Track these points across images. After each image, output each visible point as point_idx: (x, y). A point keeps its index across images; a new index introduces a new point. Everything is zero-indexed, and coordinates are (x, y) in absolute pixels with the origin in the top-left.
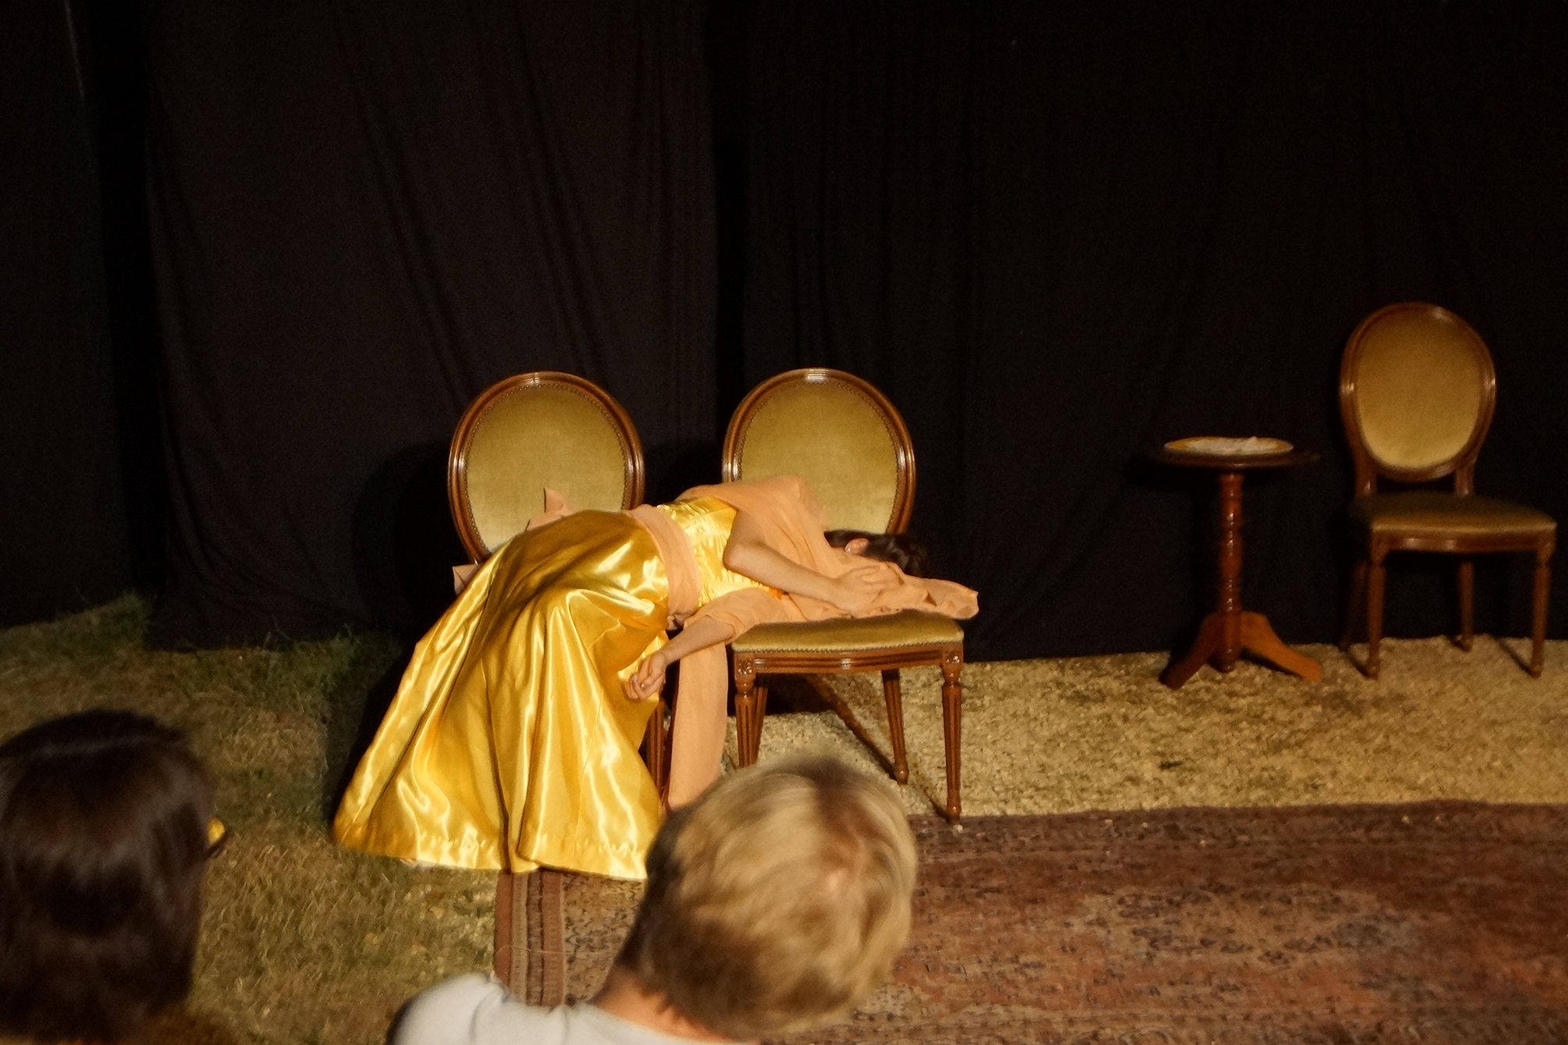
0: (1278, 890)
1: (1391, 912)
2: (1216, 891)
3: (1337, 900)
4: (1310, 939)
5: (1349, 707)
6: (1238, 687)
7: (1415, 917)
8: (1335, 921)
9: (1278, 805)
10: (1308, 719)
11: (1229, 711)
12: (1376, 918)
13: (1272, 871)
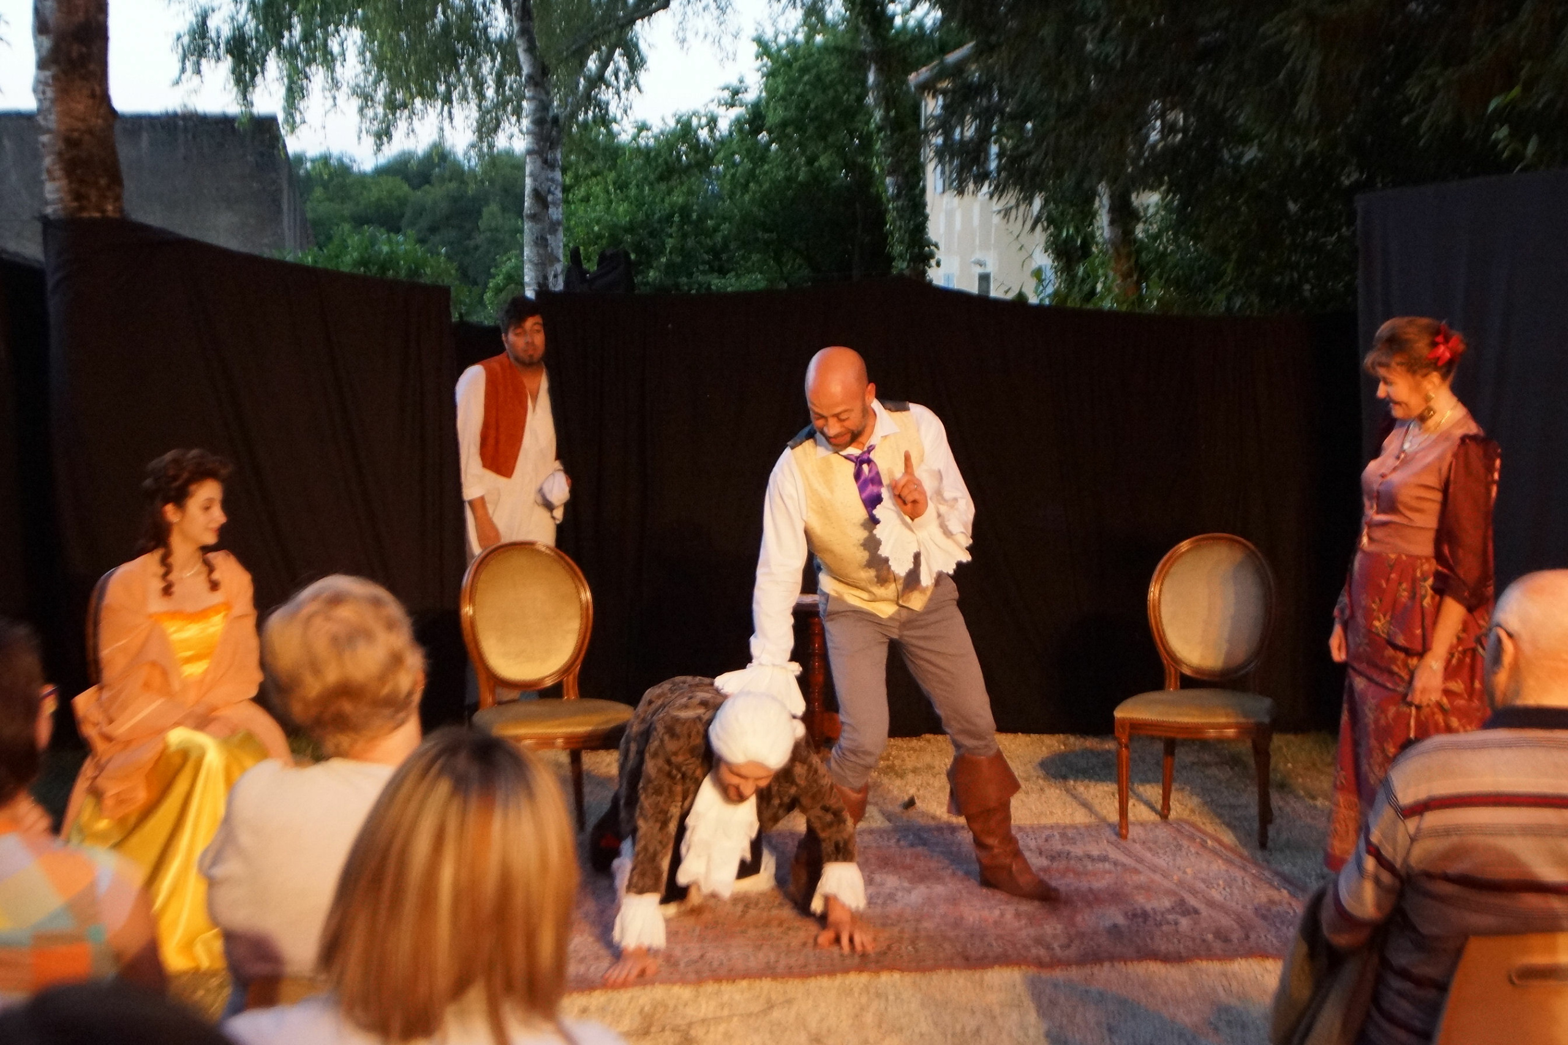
5: (897, 774)
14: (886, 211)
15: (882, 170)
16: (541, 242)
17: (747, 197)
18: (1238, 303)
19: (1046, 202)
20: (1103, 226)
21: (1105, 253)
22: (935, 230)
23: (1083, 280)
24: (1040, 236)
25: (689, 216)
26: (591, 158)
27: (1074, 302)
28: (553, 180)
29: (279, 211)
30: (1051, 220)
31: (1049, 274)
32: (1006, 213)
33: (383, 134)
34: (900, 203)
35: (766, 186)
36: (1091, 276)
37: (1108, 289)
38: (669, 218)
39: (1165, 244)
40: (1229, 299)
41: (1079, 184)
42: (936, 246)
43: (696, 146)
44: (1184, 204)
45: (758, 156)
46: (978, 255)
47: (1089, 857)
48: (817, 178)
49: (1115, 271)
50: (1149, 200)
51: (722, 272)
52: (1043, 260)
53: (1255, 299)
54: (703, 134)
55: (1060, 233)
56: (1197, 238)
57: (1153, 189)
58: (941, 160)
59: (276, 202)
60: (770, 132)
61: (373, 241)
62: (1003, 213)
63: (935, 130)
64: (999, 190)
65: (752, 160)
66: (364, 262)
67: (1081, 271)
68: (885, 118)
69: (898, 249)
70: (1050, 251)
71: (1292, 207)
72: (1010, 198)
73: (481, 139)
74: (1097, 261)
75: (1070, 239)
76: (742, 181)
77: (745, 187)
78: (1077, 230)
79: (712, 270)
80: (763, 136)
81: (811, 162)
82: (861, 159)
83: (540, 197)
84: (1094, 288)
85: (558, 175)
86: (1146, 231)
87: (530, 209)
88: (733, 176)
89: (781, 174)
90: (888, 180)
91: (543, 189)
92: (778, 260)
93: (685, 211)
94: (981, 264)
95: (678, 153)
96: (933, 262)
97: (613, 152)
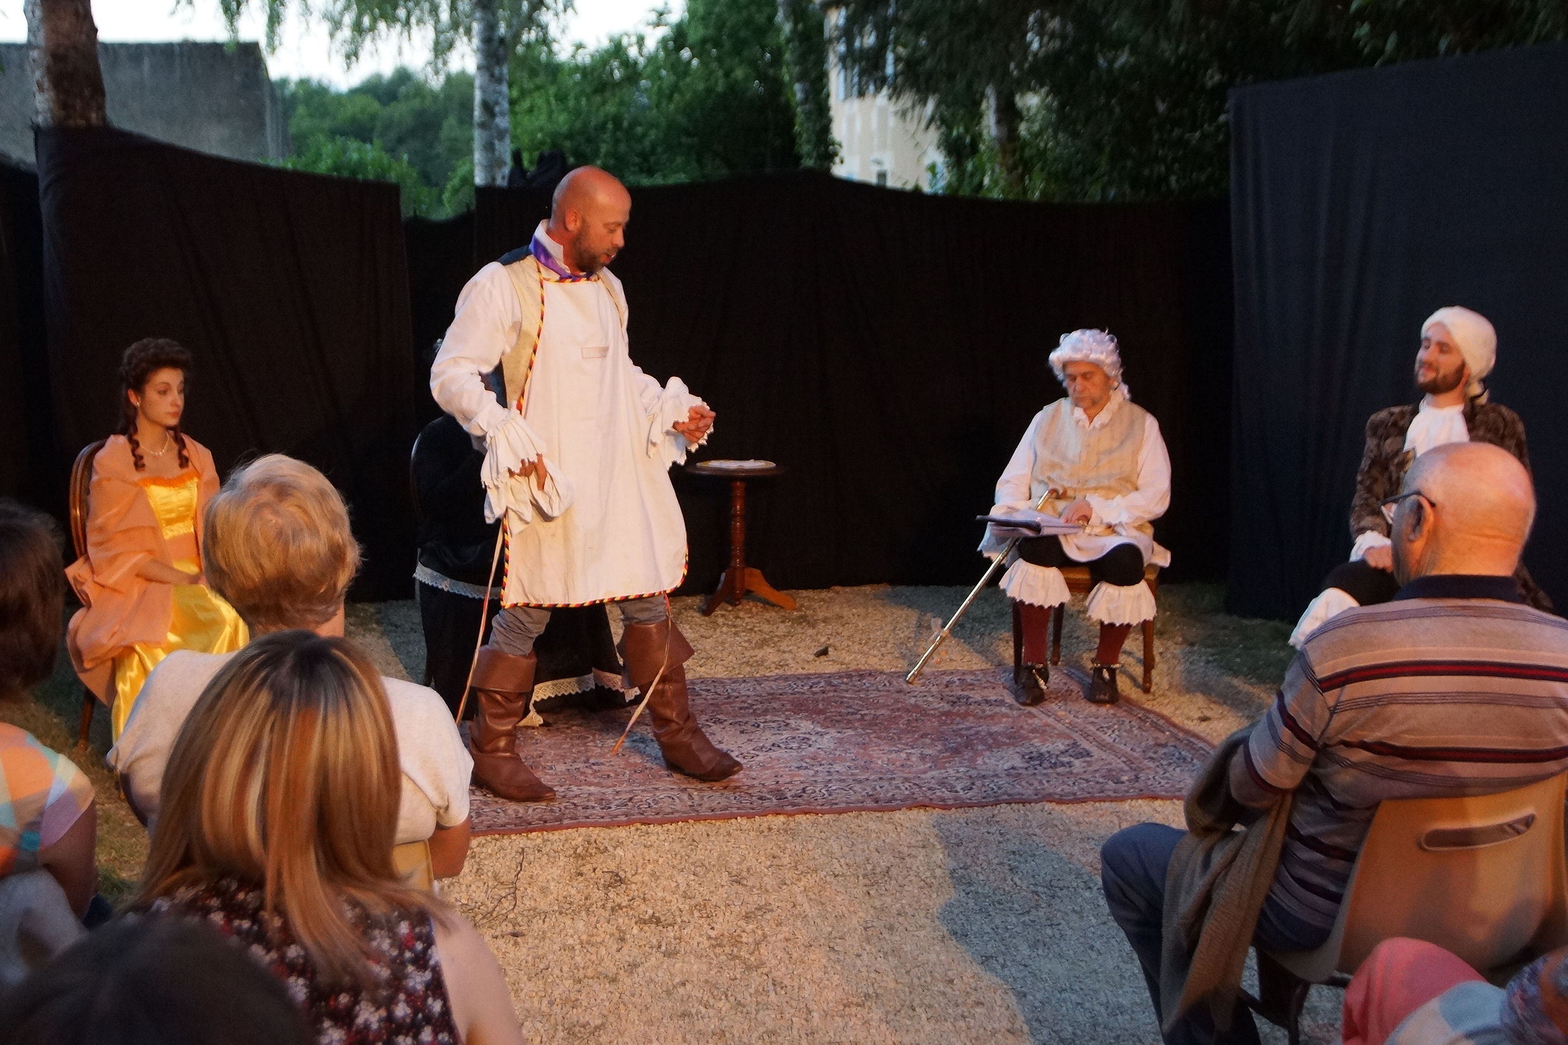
0: (753, 720)
1: (819, 729)
2: (714, 722)
3: (787, 725)
4: (768, 746)
5: (808, 623)
6: (741, 614)
7: (833, 732)
8: (786, 734)
9: (758, 675)
10: (782, 629)
11: (734, 626)
12: (809, 733)
13: (751, 711)
14: (794, 115)
15: (791, 77)
16: (489, 147)
17: (672, 107)
18: (1112, 192)
19: (938, 106)
20: (990, 125)
21: (992, 150)
22: (839, 131)
23: (972, 175)
24: (934, 135)
25: (621, 124)
26: (533, 73)
27: (966, 191)
28: (500, 93)
29: (262, 125)
30: (942, 120)
31: (942, 168)
32: (903, 114)
33: (352, 55)
34: (807, 107)
35: (688, 96)
36: (980, 170)
37: (995, 182)
38: (602, 127)
39: (1047, 142)
40: (1104, 190)
41: (969, 85)
42: (840, 146)
43: (627, 63)
44: (1062, 106)
45: (681, 70)
46: (876, 155)
47: (987, 702)
48: (733, 89)
49: (1001, 165)
50: (1031, 101)
51: (650, 172)
52: (937, 157)
53: (1127, 189)
54: (633, 52)
55: (951, 133)
56: (1075, 135)
57: (1034, 90)
58: (845, 67)
59: (260, 115)
60: (691, 49)
61: (345, 151)
62: (900, 114)
63: (838, 39)
64: (896, 93)
65: (676, 73)
66: (337, 168)
67: (970, 166)
68: (794, 30)
69: (805, 148)
70: (942, 148)
71: (1161, 107)
72: (907, 99)
73: (436, 56)
74: (985, 158)
75: (960, 138)
76: (667, 92)
77: (670, 98)
78: (967, 130)
79: (641, 171)
80: (686, 53)
81: (727, 75)
82: (771, 71)
83: (488, 107)
84: (981, 182)
85: (504, 88)
86: (1028, 130)
87: (480, 117)
88: (660, 88)
89: (701, 86)
90: (797, 87)
91: (491, 99)
92: (699, 161)
93: (617, 120)
94: (879, 163)
95: (611, 67)
96: (837, 160)
97: (554, 70)
